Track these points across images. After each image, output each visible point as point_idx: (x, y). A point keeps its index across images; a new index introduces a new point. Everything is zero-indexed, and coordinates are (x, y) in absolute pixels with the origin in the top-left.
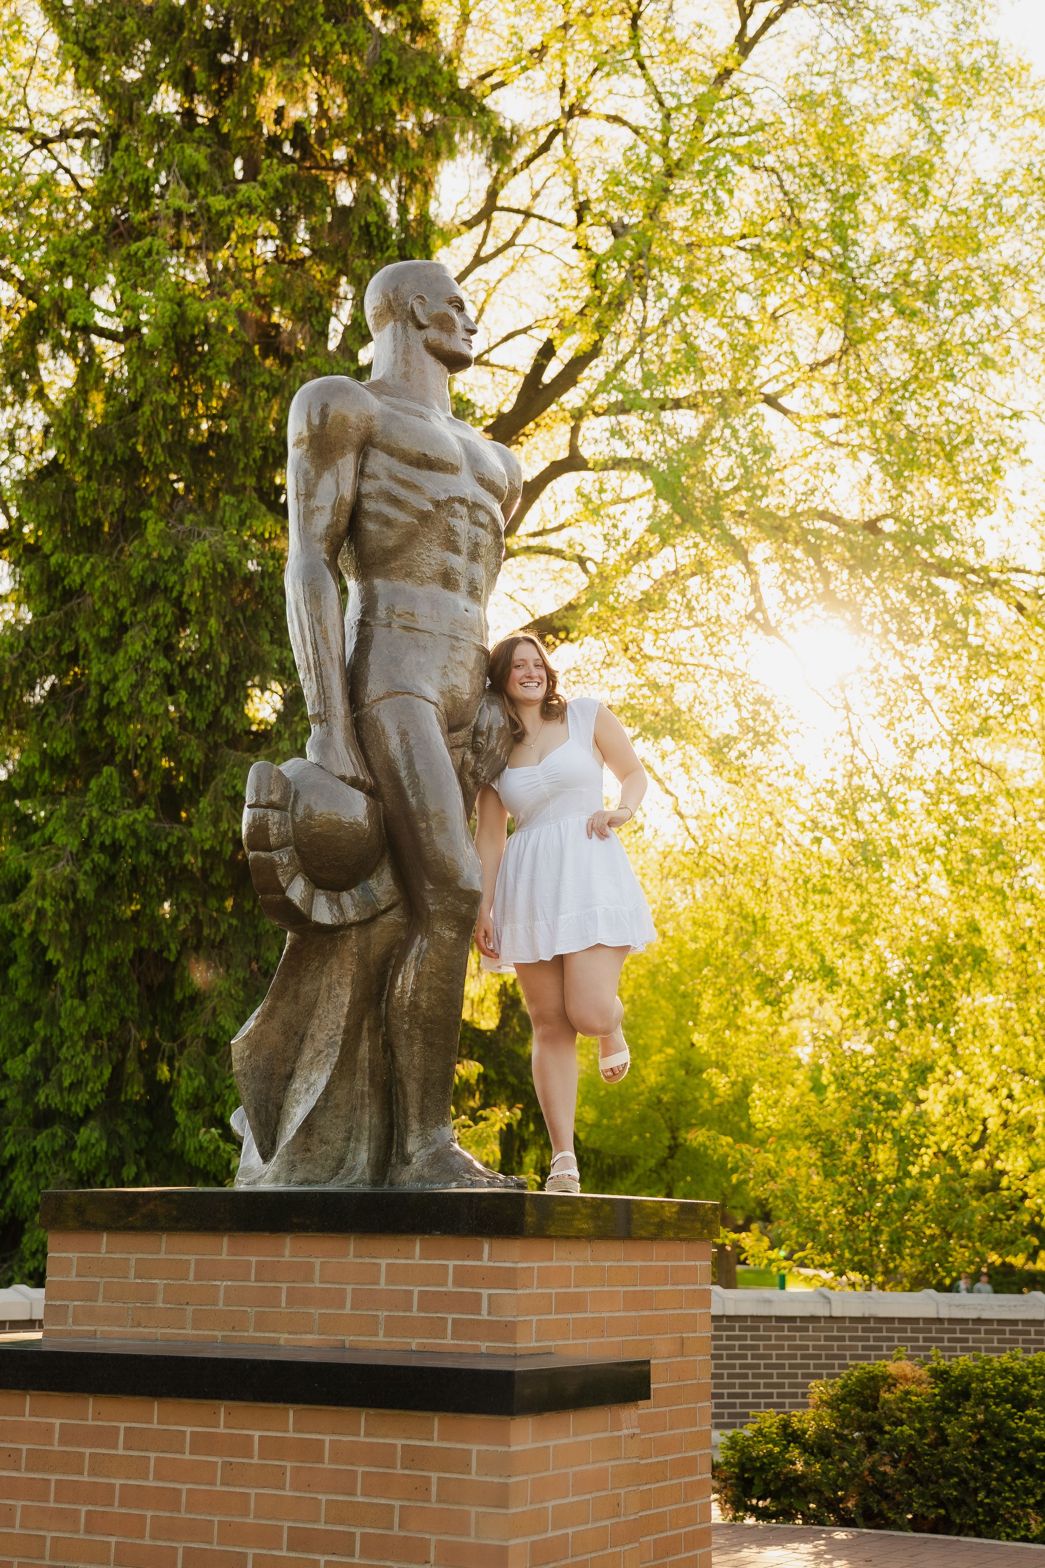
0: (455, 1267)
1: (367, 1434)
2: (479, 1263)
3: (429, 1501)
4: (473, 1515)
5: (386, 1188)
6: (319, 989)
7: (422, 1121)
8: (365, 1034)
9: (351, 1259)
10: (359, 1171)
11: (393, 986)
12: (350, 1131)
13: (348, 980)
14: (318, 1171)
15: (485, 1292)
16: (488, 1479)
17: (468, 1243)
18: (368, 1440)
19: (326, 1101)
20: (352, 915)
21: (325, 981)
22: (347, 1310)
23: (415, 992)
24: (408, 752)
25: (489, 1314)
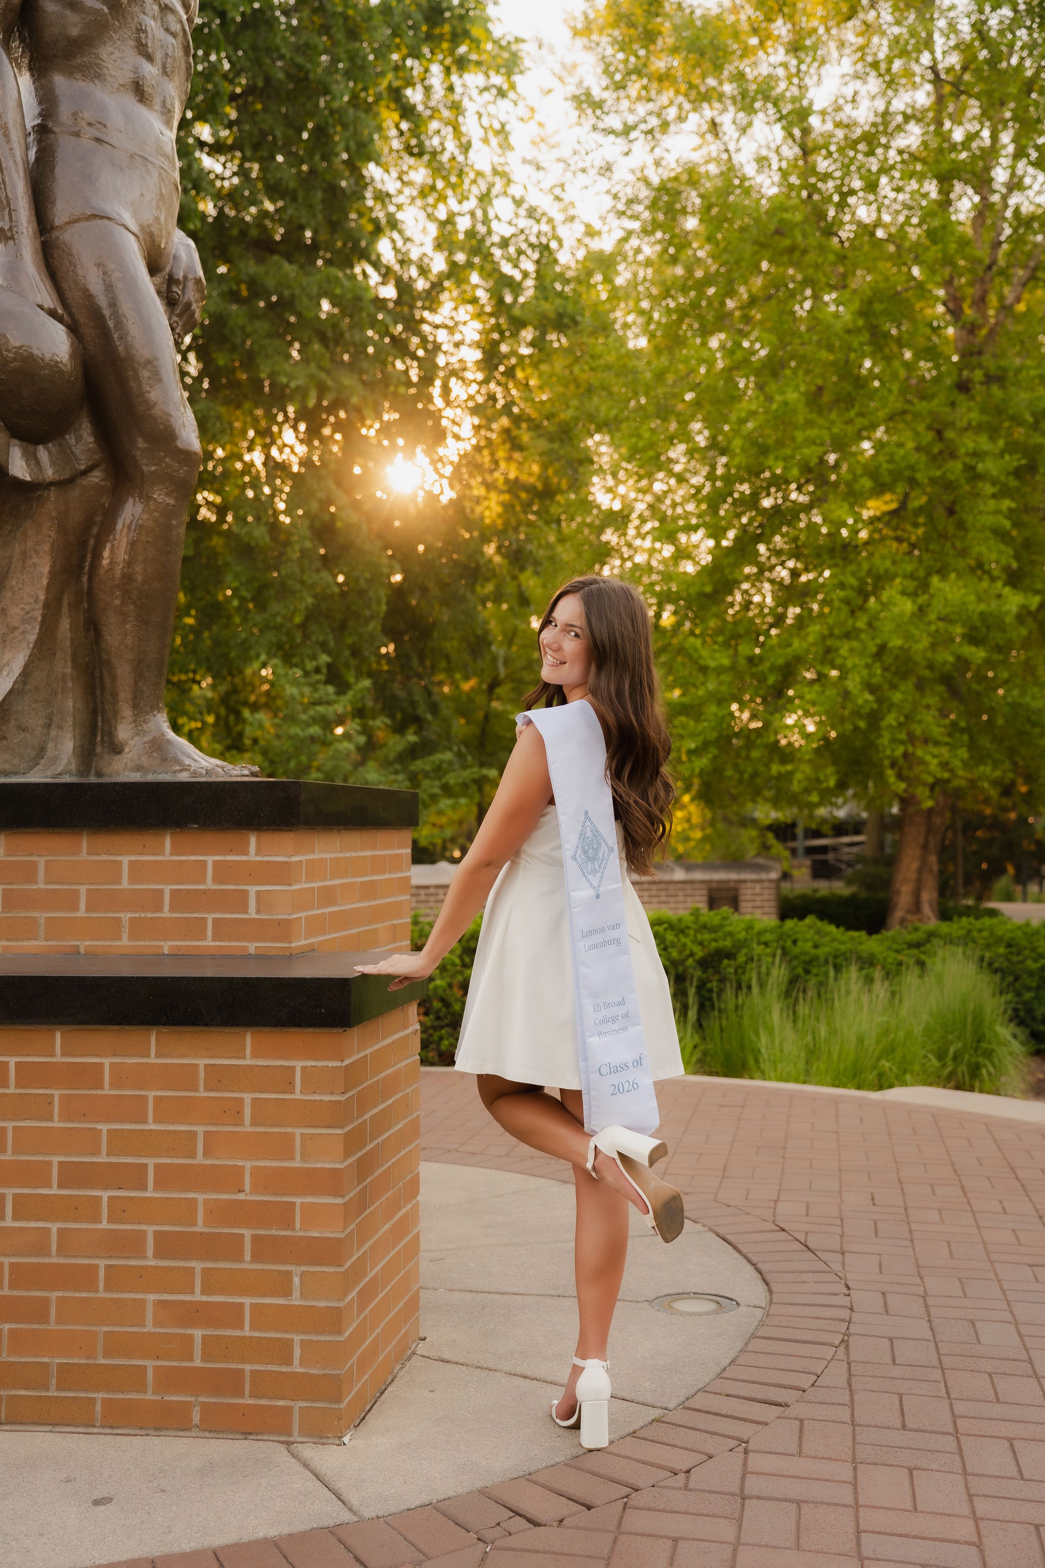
0: (215, 863)
1: (159, 1055)
2: (244, 858)
3: (242, 1125)
4: (298, 1138)
5: (93, 779)
6: (11, 558)
7: (136, 706)
8: (65, 609)
9: (84, 856)
10: (64, 761)
11: (97, 555)
12: (50, 717)
13: (46, 547)
14: (16, 761)
15: (253, 889)
16: (317, 1097)
17: (231, 838)
18: (160, 1061)
19: (25, 683)
20: (49, 473)
21: (17, 548)
22: (82, 912)
23: (129, 563)
24: (109, 288)
25: (258, 912)
